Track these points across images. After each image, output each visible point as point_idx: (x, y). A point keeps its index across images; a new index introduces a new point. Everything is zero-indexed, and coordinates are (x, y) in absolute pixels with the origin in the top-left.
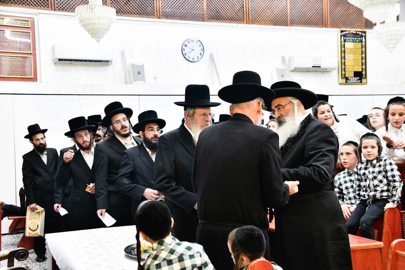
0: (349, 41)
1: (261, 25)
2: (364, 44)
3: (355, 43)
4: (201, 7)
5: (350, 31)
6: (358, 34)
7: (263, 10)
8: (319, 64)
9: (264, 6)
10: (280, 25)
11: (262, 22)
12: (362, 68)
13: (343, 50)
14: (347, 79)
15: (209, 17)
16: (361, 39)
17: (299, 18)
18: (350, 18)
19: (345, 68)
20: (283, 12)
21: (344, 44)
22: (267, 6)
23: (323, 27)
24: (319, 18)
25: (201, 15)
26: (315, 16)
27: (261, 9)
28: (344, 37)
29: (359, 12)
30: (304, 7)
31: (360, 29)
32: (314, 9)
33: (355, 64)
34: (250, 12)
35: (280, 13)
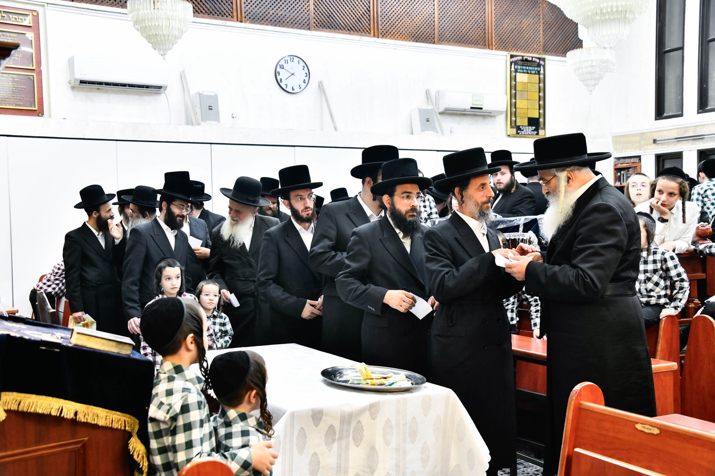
0: (522, 71)
1: (396, 39)
2: (542, 76)
3: (529, 75)
4: (306, 6)
5: (523, 56)
6: (535, 62)
7: (399, 16)
8: (480, 104)
9: (401, 10)
10: (423, 42)
11: (397, 35)
12: (539, 113)
13: (514, 85)
14: (518, 128)
15: (317, 23)
16: (539, 69)
17: (451, 32)
18: (523, 37)
19: (516, 111)
20: (428, 21)
21: (515, 76)
22: (404, 10)
23: (486, 48)
24: (479, 33)
25: (306, 20)
26: (474, 31)
27: (395, 16)
28: (515, 65)
29: (536, 29)
30: (458, 17)
31: (536, 54)
32: (472, 21)
33: (529, 107)
34: (380, 19)
35: (423, 23)
